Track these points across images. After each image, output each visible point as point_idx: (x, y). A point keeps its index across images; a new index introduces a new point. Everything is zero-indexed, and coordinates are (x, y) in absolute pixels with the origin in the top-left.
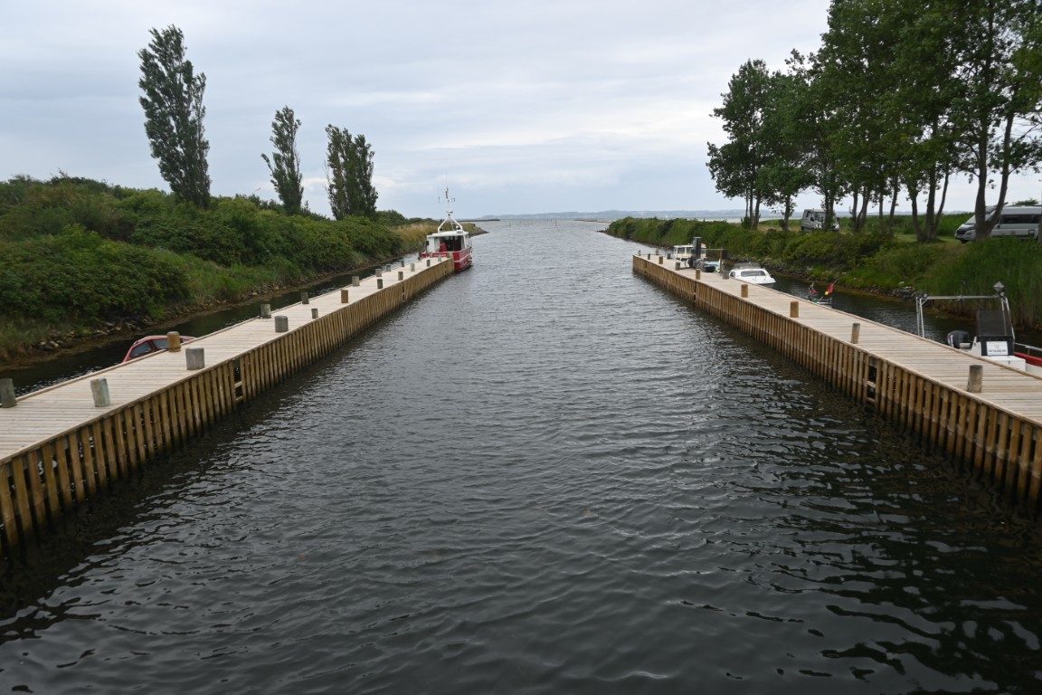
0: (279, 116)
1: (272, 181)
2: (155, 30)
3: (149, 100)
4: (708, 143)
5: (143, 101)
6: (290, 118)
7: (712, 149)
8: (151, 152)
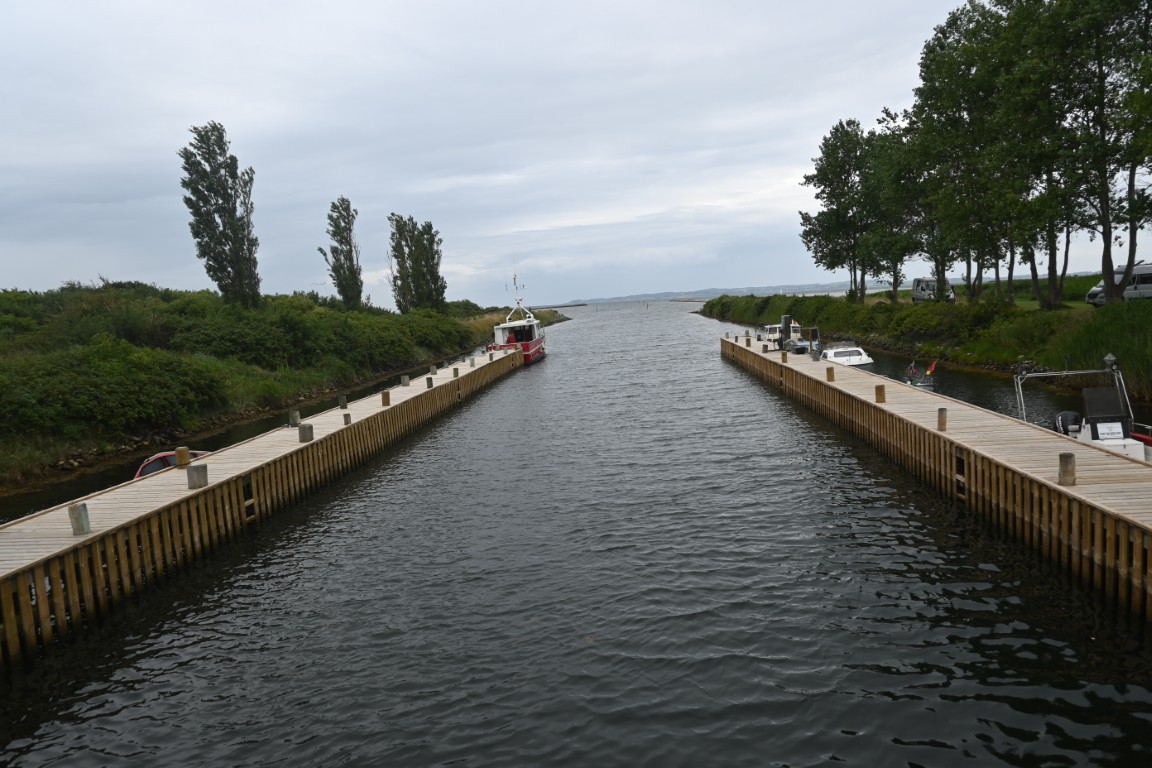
0: (334, 207)
1: (331, 275)
2: (195, 128)
3: (194, 198)
4: (800, 213)
5: (188, 201)
6: (347, 209)
7: (806, 218)
8: (197, 253)
